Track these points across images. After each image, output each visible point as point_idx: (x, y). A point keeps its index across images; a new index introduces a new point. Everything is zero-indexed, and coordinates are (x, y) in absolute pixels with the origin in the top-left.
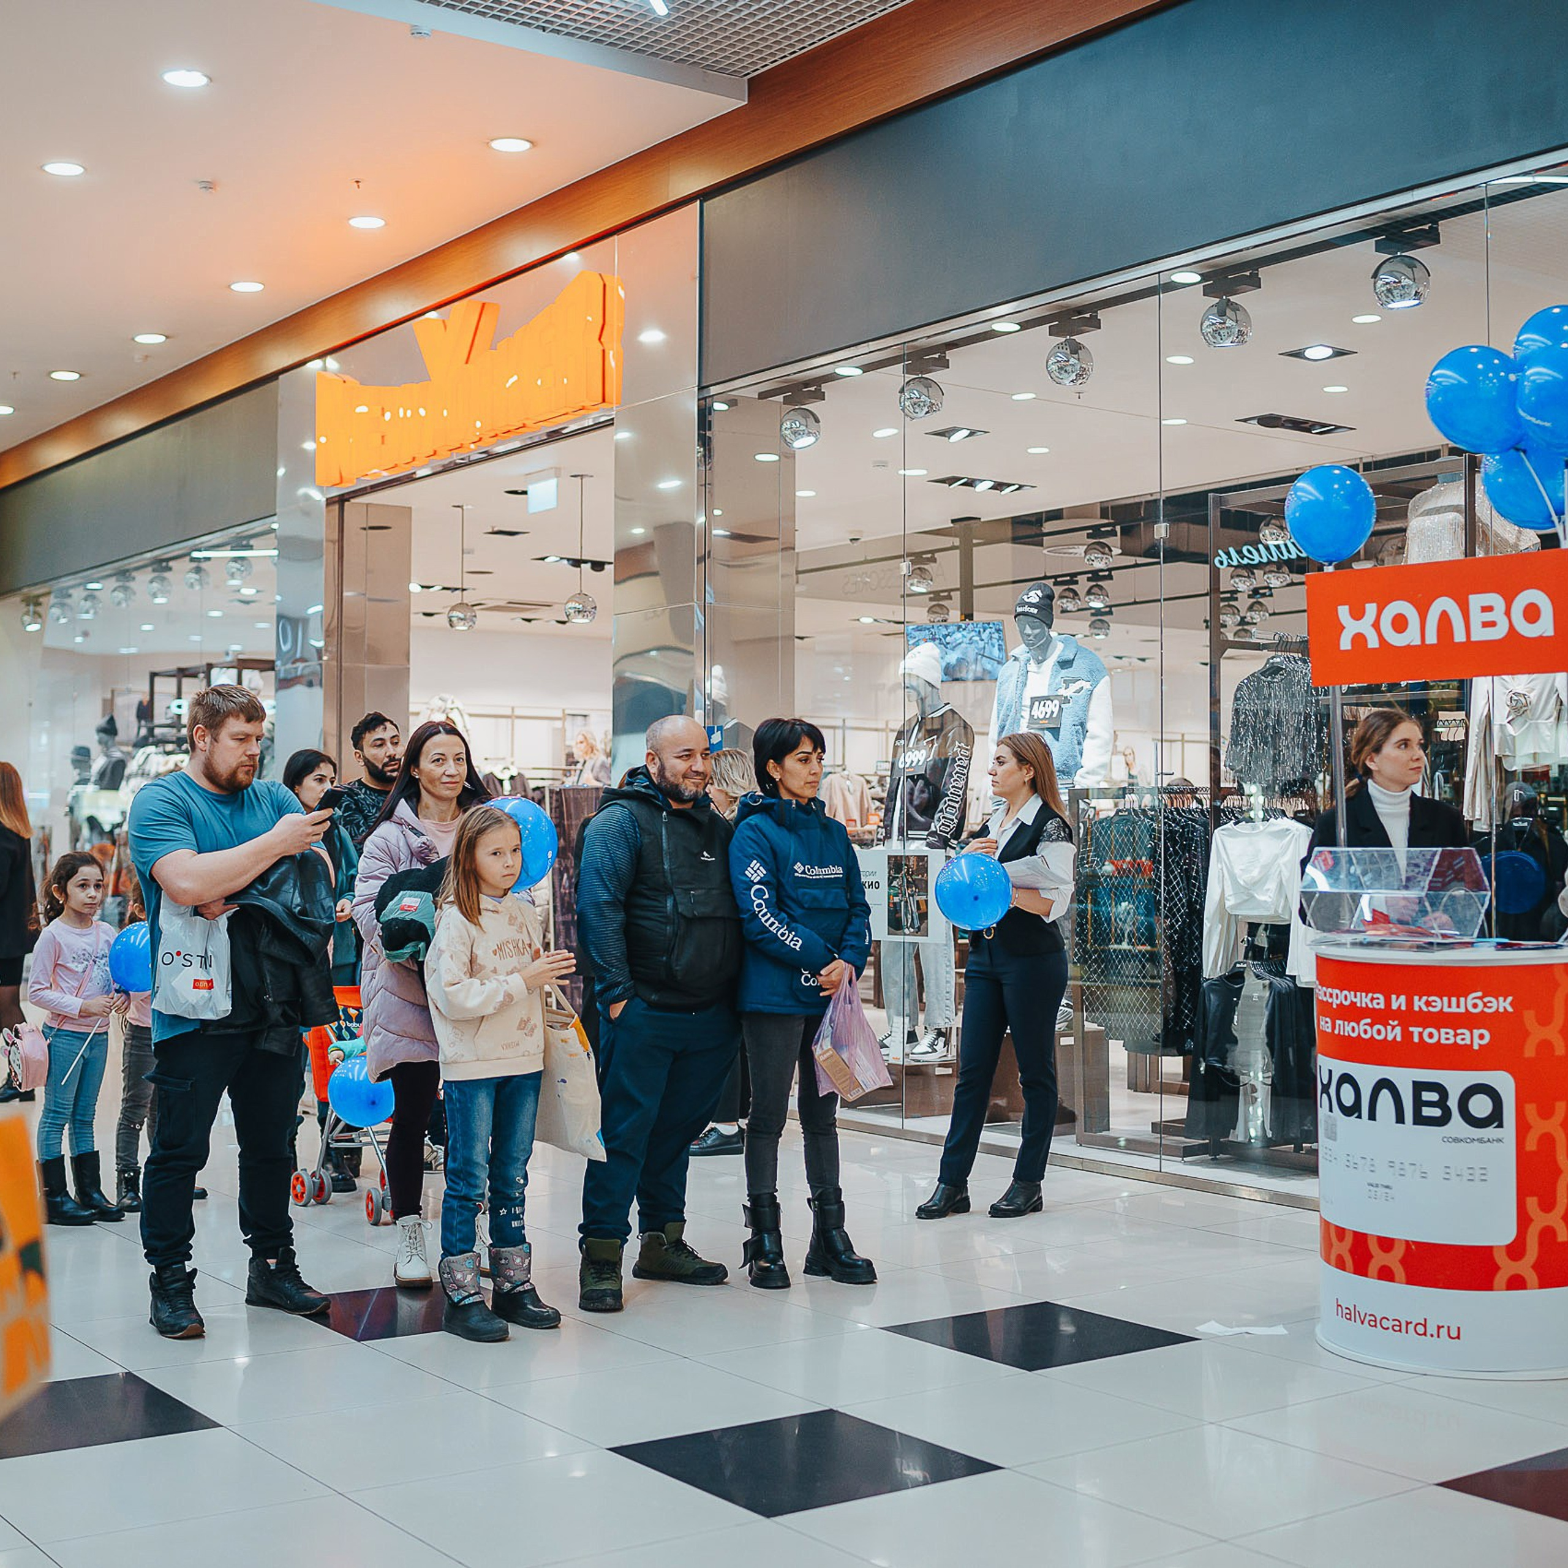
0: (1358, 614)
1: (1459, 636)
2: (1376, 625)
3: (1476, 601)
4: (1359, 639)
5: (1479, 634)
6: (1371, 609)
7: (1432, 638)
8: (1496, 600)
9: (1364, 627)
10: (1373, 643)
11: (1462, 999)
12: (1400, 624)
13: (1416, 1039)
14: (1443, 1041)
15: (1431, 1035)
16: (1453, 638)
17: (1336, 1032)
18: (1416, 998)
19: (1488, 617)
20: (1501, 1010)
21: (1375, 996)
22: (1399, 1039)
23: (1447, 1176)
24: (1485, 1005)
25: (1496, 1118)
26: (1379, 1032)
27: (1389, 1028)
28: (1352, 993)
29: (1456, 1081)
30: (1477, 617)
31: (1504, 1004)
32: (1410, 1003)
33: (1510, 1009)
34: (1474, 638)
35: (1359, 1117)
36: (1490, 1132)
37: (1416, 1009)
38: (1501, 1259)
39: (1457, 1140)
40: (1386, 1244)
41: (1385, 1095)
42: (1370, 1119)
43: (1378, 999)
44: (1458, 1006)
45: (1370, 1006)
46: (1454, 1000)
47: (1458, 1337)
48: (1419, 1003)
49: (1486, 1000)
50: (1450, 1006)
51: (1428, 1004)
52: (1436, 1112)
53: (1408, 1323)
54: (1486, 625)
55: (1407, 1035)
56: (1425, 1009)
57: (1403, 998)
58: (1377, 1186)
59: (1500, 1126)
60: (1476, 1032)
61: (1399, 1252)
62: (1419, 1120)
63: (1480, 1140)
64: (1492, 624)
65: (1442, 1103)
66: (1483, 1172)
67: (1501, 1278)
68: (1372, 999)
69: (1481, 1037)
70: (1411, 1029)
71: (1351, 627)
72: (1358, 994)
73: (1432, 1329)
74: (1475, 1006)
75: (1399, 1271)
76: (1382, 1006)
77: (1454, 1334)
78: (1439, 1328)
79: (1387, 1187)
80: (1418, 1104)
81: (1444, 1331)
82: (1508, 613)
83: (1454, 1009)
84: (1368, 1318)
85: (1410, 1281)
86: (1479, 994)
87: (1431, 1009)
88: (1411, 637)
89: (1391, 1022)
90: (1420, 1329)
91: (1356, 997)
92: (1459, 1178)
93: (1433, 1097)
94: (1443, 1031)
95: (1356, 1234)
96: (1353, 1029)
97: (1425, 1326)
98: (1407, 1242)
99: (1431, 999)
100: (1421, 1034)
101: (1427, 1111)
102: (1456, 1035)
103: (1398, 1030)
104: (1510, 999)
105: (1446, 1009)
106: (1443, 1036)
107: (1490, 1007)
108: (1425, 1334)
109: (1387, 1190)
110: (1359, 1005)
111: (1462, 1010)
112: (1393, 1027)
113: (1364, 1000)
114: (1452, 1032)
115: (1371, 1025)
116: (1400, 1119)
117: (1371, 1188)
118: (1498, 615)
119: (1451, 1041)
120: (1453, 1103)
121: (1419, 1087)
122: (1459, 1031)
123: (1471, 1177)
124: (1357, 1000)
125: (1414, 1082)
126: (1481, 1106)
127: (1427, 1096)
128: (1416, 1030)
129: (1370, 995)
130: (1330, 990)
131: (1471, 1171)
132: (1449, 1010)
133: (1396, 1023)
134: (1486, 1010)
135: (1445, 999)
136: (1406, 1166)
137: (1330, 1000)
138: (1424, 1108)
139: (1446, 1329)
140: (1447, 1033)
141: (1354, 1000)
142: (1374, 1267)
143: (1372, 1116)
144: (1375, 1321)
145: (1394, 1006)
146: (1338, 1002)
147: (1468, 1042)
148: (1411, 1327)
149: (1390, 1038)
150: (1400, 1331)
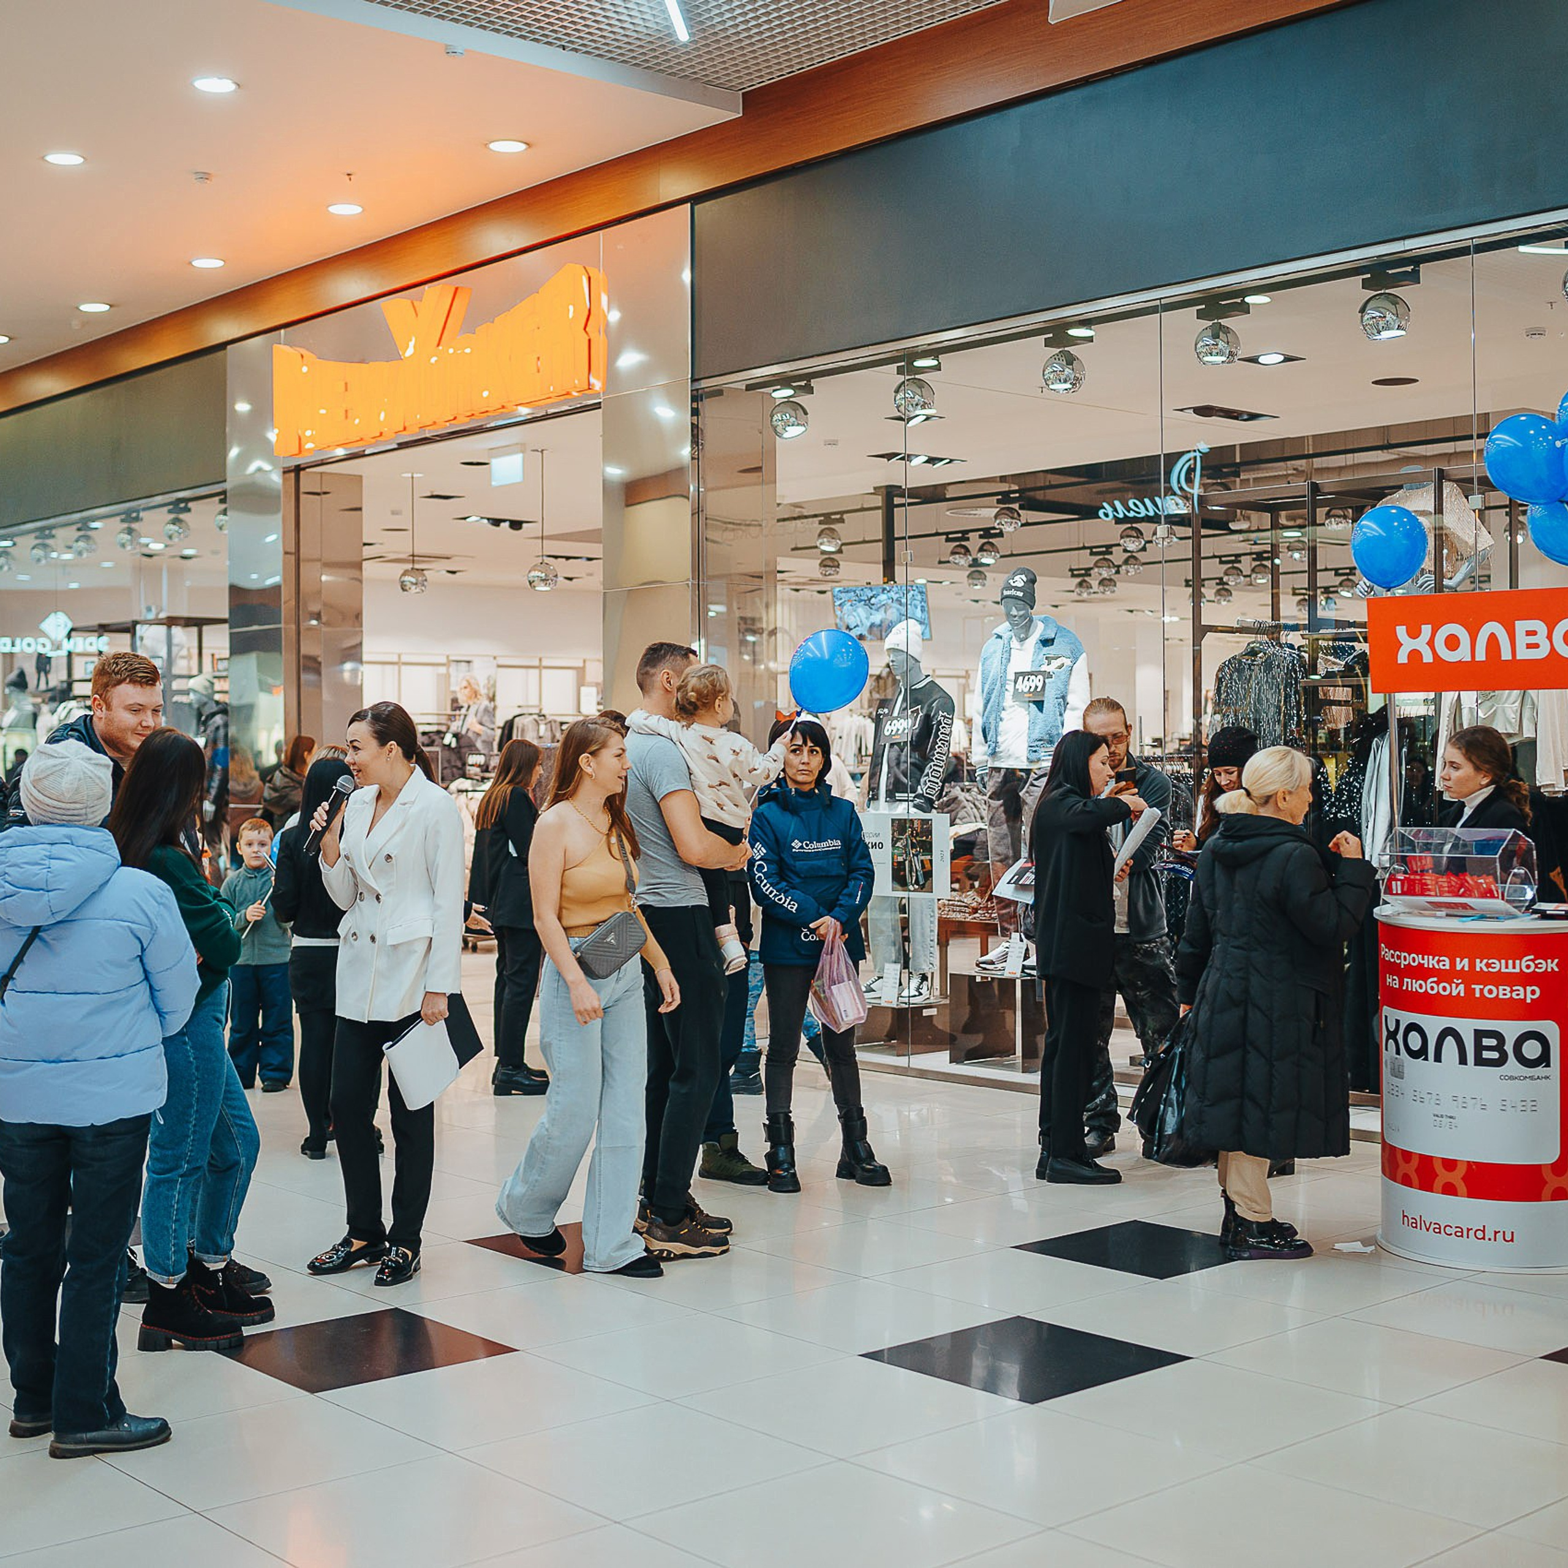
0: (1414, 634)
1: (1506, 655)
2: (1431, 643)
3: (1521, 626)
4: (1415, 654)
5: (1523, 654)
6: (1427, 629)
7: (1481, 656)
8: (1539, 626)
9: (1420, 643)
10: (1428, 658)
11: (1518, 962)
12: (1452, 643)
13: (1478, 995)
14: (1501, 996)
15: (1490, 992)
16: (1500, 657)
17: (1404, 988)
18: (1478, 961)
19: (1532, 640)
20: (1549, 970)
21: (1441, 959)
22: (1462, 994)
23: (1503, 1108)
24: (1536, 966)
25: (1544, 1059)
26: (1444, 989)
27: (1454, 985)
28: (1420, 956)
29: (1511, 1029)
30: (1522, 640)
31: (1552, 965)
32: (1472, 965)
33: (1556, 969)
34: (1518, 658)
35: (1426, 1059)
36: (1540, 1071)
37: (1478, 969)
38: (1548, 1175)
39: (1511, 1078)
40: (1450, 1165)
41: (1450, 1041)
42: (1435, 1061)
43: (1444, 961)
44: (1514, 967)
45: (1437, 967)
46: (1510, 962)
47: (1512, 1240)
48: (1480, 965)
49: (1537, 962)
50: (1507, 967)
51: (1488, 965)
52: (1495, 1055)
53: (1469, 1230)
54: (1530, 646)
55: (1469, 991)
56: (1485, 969)
57: (1466, 961)
58: (1442, 1116)
59: (1548, 1065)
60: (1529, 989)
61: (1461, 1171)
62: (1480, 1061)
63: (1531, 1078)
64: (1536, 646)
65: (1500, 1048)
66: (1534, 1103)
67: (1547, 1190)
68: (1438, 962)
69: (1533, 992)
70: (1473, 986)
71: (1408, 645)
72: (1426, 957)
73: (1489, 1234)
74: (1528, 967)
75: (1462, 1187)
76: (1447, 967)
77: (1508, 1238)
78: (1496, 1233)
79: (1451, 1117)
80: (1479, 1048)
81: (1500, 1236)
82: (1550, 637)
83: (1510, 970)
84: (1433, 1226)
85: (1471, 1194)
86: (1532, 957)
87: (1490, 969)
88: (1462, 654)
89: (1455, 980)
90: (1480, 1234)
91: (1423, 959)
92: (1513, 1109)
93: (1493, 1042)
94: (1501, 988)
95: (1422, 1157)
96: (1421, 986)
97: (1484, 1231)
98: (1468, 1162)
99: (1490, 961)
100: (1481, 990)
101: (1486, 1055)
102: (1512, 991)
103: (1462, 987)
104: (1556, 961)
105: (1504, 970)
106: (1501, 992)
107: (1541, 968)
108: (1484, 1238)
109: (1451, 1120)
110: (1426, 966)
111: (1517, 970)
112: (1458, 985)
113: (1431, 962)
114: (1508, 989)
115: (1437, 983)
116: (1463, 1061)
117: (1436, 1118)
118: (1541, 638)
119: (1508, 996)
120: (1509, 1048)
121: (1479, 1034)
122: (1514, 988)
123: (1524, 1109)
124: (1425, 962)
125: (1475, 1030)
126: (1532, 1050)
127: (1486, 1042)
128: (1477, 987)
129: (1437, 958)
130: (1398, 953)
131: (1524, 1103)
132: (1507, 971)
133: (1460, 981)
134: (1537, 970)
135: (1503, 961)
136: (1468, 1100)
137: (1398, 962)
138: (1484, 1052)
139: (1502, 1233)
140: (1505, 990)
141: (1422, 962)
142: (1439, 1183)
143: (1438, 1058)
144: (1440, 1228)
145: (1459, 967)
146: (1406, 963)
147: (1522, 996)
148: (1471, 1233)
149: (1454, 993)
150: (1462, 1236)
